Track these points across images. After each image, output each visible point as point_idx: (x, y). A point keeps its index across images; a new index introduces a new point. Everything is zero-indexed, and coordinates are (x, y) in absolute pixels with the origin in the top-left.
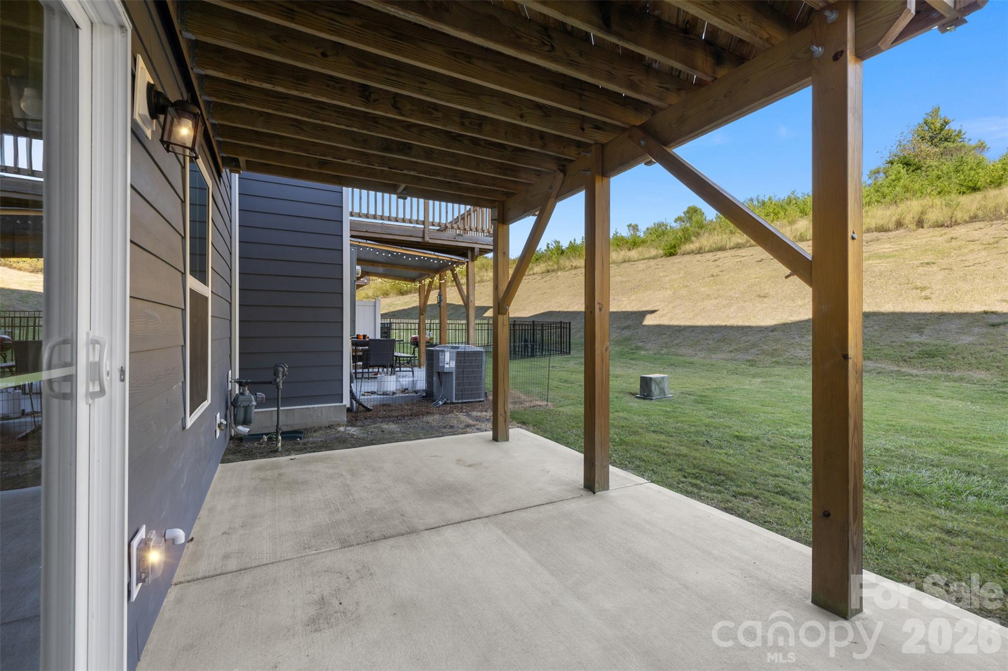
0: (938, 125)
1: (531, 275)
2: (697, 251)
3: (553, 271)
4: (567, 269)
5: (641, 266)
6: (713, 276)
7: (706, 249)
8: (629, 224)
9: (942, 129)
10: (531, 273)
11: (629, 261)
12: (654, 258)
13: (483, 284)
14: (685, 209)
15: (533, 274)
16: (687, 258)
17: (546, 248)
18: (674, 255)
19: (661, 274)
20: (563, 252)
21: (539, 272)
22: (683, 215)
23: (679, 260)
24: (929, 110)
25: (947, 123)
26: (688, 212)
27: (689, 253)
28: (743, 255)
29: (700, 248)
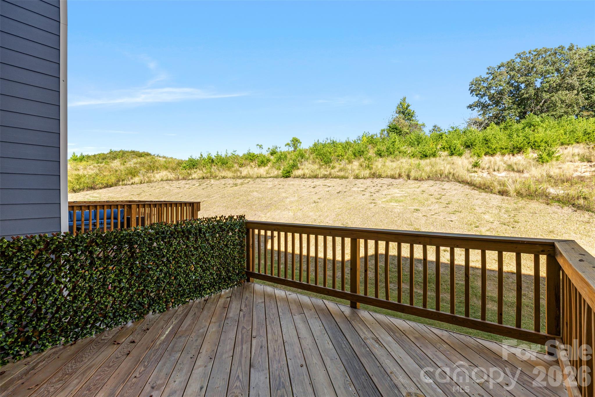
0: (406, 106)
1: (190, 179)
2: (302, 176)
3: (207, 178)
4: (218, 178)
5: (269, 183)
6: (315, 202)
7: (308, 176)
8: (257, 144)
9: (407, 109)
10: (190, 178)
11: (260, 177)
12: (276, 177)
13: (151, 184)
14: (291, 139)
15: (192, 179)
16: (297, 181)
17: (200, 156)
18: (289, 177)
19: (284, 195)
20: (213, 161)
21: (196, 178)
22: (290, 142)
23: (292, 182)
24: (402, 98)
25: (409, 106)
26: (293, 141)
27: (297, 177)
28: (329, 185)
29: (304, 175)
